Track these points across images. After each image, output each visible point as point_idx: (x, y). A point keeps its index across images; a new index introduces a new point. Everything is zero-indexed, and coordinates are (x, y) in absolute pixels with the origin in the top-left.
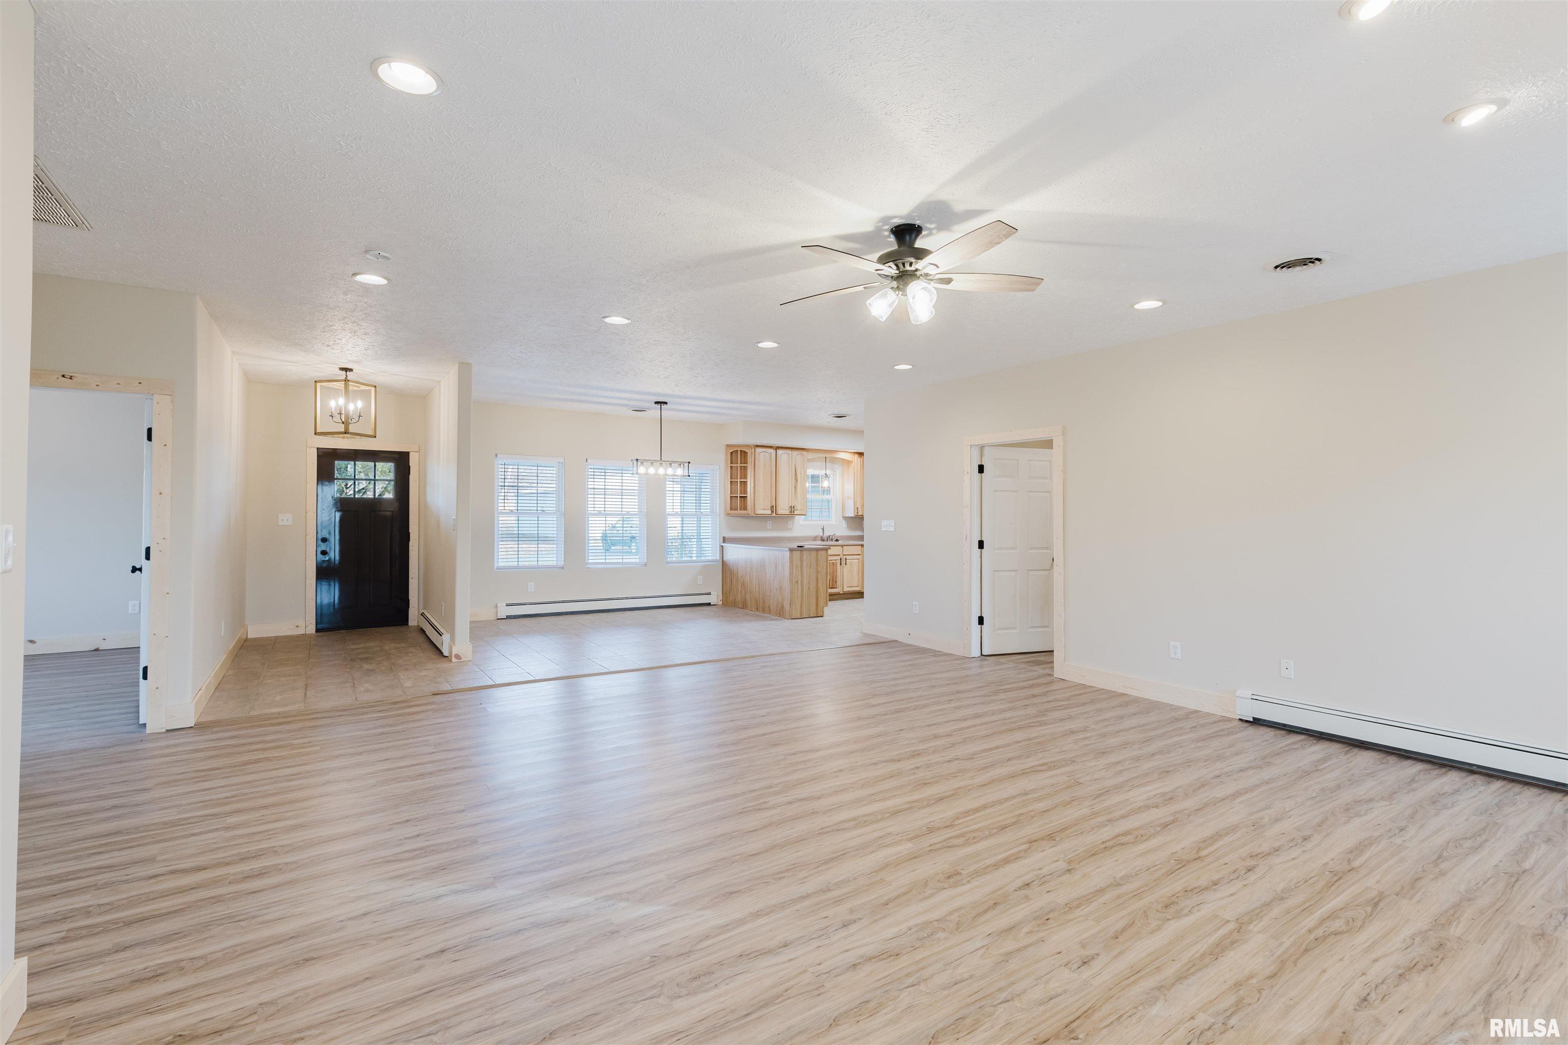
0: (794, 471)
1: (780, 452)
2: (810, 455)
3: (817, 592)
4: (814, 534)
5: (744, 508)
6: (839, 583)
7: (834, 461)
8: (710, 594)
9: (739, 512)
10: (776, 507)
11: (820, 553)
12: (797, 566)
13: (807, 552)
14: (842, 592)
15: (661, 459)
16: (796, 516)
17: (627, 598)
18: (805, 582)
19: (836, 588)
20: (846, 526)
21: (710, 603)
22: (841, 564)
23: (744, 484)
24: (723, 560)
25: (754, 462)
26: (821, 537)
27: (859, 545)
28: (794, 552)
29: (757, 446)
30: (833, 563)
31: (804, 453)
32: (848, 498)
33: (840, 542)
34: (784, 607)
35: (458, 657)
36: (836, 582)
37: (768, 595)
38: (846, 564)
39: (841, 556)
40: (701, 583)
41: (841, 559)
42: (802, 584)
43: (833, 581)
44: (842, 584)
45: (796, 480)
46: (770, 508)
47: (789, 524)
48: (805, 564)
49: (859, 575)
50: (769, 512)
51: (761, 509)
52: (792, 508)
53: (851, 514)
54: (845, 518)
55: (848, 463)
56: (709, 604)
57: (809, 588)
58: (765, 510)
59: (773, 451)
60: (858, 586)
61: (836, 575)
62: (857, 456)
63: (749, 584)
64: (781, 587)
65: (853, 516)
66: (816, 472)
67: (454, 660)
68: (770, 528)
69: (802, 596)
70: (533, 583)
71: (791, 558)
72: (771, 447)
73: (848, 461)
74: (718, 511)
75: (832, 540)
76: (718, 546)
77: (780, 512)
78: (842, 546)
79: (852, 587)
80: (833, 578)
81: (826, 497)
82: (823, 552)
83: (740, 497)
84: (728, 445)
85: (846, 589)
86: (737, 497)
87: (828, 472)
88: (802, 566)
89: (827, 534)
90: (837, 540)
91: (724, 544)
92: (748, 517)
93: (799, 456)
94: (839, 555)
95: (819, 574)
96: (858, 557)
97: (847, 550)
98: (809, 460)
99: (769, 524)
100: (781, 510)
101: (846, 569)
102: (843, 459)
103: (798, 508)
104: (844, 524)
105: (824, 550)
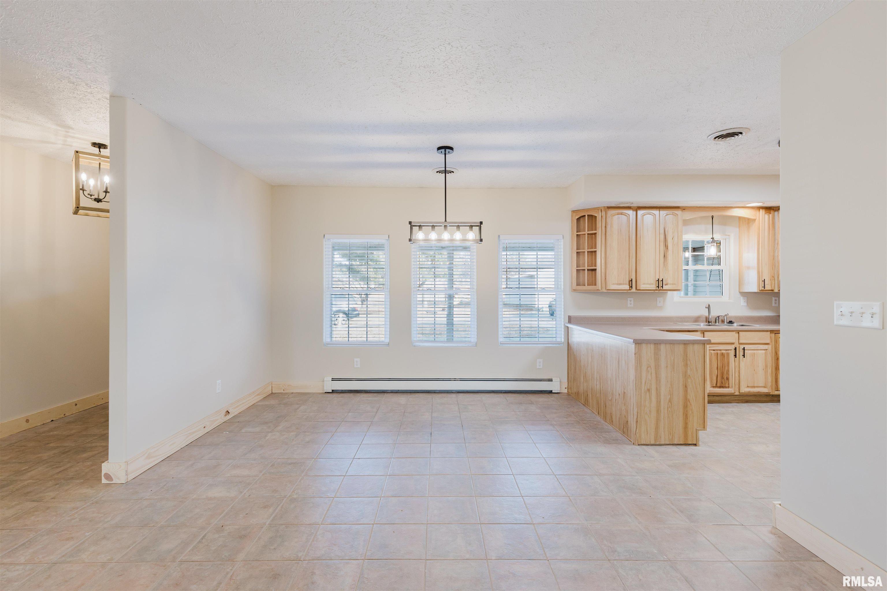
0: (662, 237)
1: (640, 212)
2: (688, 216)
3: (685, 407)
4: (696, 314)
5: (593, 282)
6: (732, 381)
7: (728, 221)
8: (550, 380)
9: (587, 287)
10: (636, 282)
11: (690, 347)
12: (649, 367)
13: (668, 346)
14: (737, 393)
15: (446, 221)
16: (669, 292)
17: (455, 380)
18: (663, 391)
19: (729, 387)
20: (745, 304)
21: (552, 391)
22: (735, 356)
23: (593, 253)
24: (568, 342)
25: (606, 227)
26: (706, 318)
27: (767, 331)
28: (644, 346)
29: (609, 208)
30: (722, 354)
31: (679, 212)
32: (748, 268)
33: (735, 326)
34: (629, 423)
35: (108, 477)
36: (728, 379)
37: (610, 399)
38: (744, 356)
39: (737, 345)
40: (541, 367)
41: (735, 349)
42: (658, 395)
43: (722, 378)
44: (737, 381)
45: (666, 247)
46: (628, 283)
47: (658, 302)
48: (663, 363)
49: (766, 372)
50: (627, 287)
51: (613, 284)
52: (660, 283)
53: (753, 287)
54: (744, 294)
55: (748, 223)
56: (550, 392)
57: (670, 401)
58: (620, 284)
59: (631, 213)
60: (765, 387)
61: (728, 371)
62: (762, 212)
63: (590, 378)
64: (625, 393)
65: (756, 291)
66: (698, 238)
67: (104, 481)
68: (632, 306)
69: (658, 411)
70: (358, 360)
71: (638, 355)
72: (629, 208)
73: (749, 219)
74: (562, 287)
75: (723, 321)
76: (563, 326)
77: (642, 287)
78: (738, 332)
79: (754, 387)
80: (722, 374)
81: (716, 267)
82: (696, 347)
83: (588, 270)
84: (573, 211)
85: (744, 390)
86: (584, 270)
87: (717, 237)
88: (657, 367)
89: (714, 313)
90: (731, 322)
91: (570, 326)
92: (597, 292)
93: (670, 217)
94: (733, 344)
95: (689, 380)
96: (766, 347)
97: (745, 337)
98: (686, 222)
99: (630, 302)
100: (644, 284)
101: (744, 363)
102: (740, 218)
103: (669, 282)
104: (742, 302)
105: (698, 343)
